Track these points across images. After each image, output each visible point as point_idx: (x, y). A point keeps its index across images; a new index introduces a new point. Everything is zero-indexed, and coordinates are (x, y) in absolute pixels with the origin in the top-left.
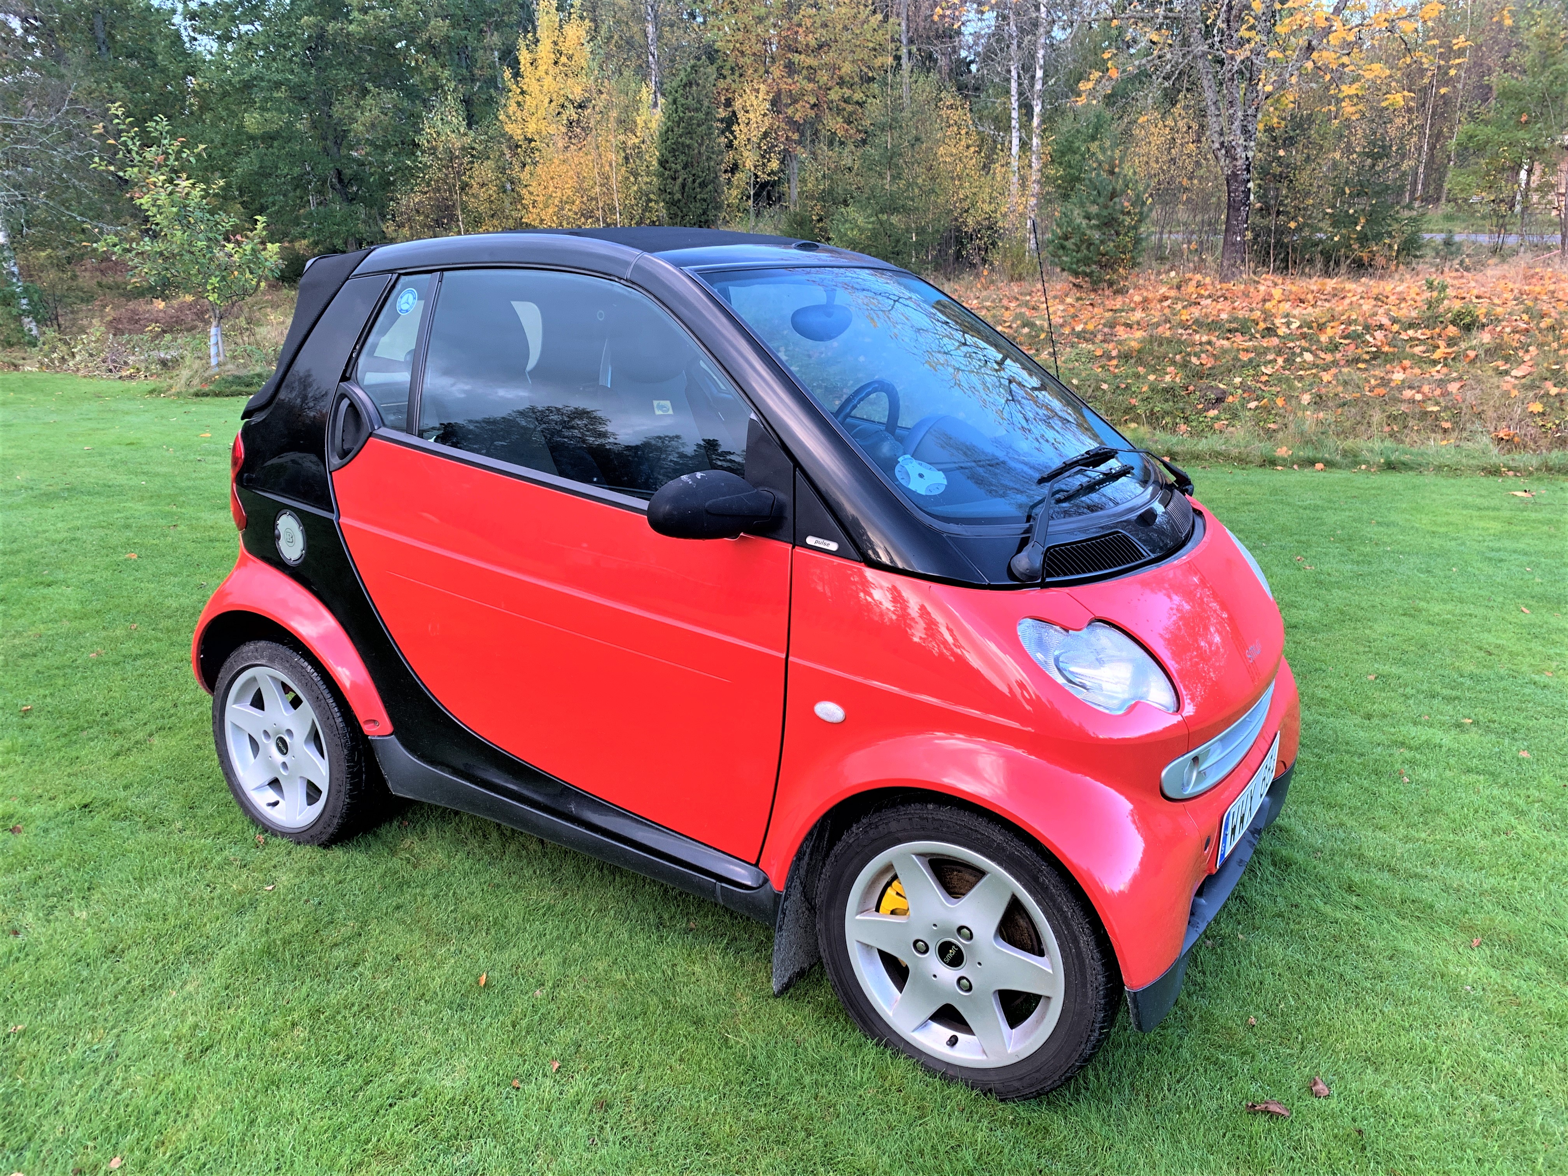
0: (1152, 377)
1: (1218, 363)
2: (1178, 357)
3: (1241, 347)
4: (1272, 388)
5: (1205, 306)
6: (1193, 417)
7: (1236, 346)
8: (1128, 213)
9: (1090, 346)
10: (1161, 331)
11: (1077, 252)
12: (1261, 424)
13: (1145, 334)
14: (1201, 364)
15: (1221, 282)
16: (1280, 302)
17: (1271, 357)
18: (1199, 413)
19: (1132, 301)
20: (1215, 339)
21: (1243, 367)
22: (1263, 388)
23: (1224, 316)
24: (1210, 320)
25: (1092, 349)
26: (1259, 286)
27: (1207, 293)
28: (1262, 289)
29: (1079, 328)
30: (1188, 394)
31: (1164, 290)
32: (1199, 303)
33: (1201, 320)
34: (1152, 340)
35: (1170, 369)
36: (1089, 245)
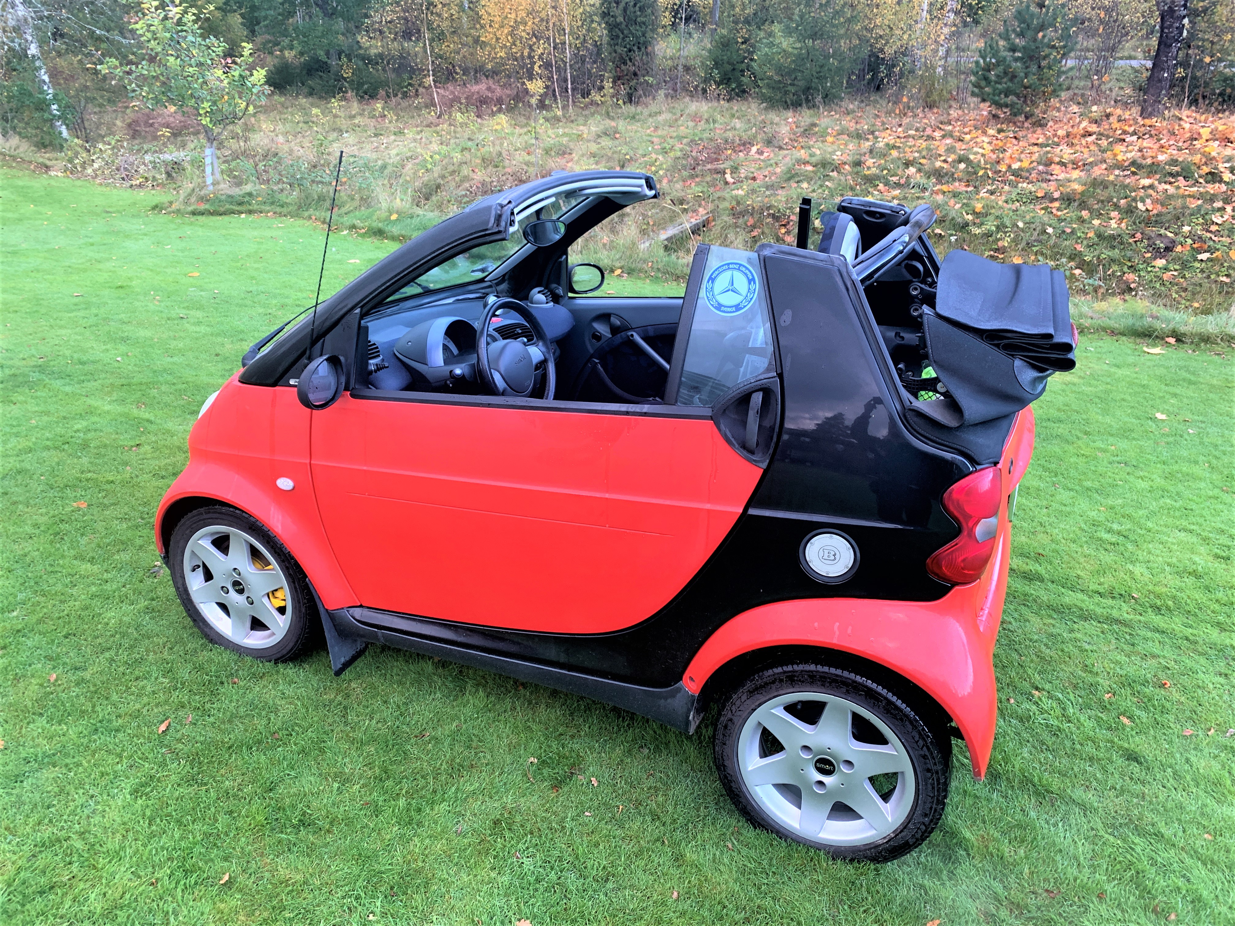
0: (1096, 222)
1: (1164, 210)
2: (1123, 202)
3: (1187, 193)
4: (1223, 239)
5: (1131, 144)
6: (1141, 267)
7: (1181, 191)
8: (1054, 47)
9: (1030, 186)
10: (1098, 171)
11: (1000, 83)
12: (1213, 277)
13: (1082, 174)
14: (1147, 210)
15: (1144, 118)
16: (1207, 141)
17: (1218, 204)
18: (1146, 262)
19: (1055, 135)
20: (1156, 183)
21: (1192, 215)
22: (1213, 238)
23: (1162, 158)
24: (1149, 161)
25: (1033, 189)
26: (1182, 123)
27: (1132, 129)
28: (1187, 126)
29: (1015, 166)
30: (1136, 242)
31: (1084, 124)
32: (1124, 140)
33: (1140, 161)
34: (1095, 183)
35: (1114, 214)
36: (1014, 77)
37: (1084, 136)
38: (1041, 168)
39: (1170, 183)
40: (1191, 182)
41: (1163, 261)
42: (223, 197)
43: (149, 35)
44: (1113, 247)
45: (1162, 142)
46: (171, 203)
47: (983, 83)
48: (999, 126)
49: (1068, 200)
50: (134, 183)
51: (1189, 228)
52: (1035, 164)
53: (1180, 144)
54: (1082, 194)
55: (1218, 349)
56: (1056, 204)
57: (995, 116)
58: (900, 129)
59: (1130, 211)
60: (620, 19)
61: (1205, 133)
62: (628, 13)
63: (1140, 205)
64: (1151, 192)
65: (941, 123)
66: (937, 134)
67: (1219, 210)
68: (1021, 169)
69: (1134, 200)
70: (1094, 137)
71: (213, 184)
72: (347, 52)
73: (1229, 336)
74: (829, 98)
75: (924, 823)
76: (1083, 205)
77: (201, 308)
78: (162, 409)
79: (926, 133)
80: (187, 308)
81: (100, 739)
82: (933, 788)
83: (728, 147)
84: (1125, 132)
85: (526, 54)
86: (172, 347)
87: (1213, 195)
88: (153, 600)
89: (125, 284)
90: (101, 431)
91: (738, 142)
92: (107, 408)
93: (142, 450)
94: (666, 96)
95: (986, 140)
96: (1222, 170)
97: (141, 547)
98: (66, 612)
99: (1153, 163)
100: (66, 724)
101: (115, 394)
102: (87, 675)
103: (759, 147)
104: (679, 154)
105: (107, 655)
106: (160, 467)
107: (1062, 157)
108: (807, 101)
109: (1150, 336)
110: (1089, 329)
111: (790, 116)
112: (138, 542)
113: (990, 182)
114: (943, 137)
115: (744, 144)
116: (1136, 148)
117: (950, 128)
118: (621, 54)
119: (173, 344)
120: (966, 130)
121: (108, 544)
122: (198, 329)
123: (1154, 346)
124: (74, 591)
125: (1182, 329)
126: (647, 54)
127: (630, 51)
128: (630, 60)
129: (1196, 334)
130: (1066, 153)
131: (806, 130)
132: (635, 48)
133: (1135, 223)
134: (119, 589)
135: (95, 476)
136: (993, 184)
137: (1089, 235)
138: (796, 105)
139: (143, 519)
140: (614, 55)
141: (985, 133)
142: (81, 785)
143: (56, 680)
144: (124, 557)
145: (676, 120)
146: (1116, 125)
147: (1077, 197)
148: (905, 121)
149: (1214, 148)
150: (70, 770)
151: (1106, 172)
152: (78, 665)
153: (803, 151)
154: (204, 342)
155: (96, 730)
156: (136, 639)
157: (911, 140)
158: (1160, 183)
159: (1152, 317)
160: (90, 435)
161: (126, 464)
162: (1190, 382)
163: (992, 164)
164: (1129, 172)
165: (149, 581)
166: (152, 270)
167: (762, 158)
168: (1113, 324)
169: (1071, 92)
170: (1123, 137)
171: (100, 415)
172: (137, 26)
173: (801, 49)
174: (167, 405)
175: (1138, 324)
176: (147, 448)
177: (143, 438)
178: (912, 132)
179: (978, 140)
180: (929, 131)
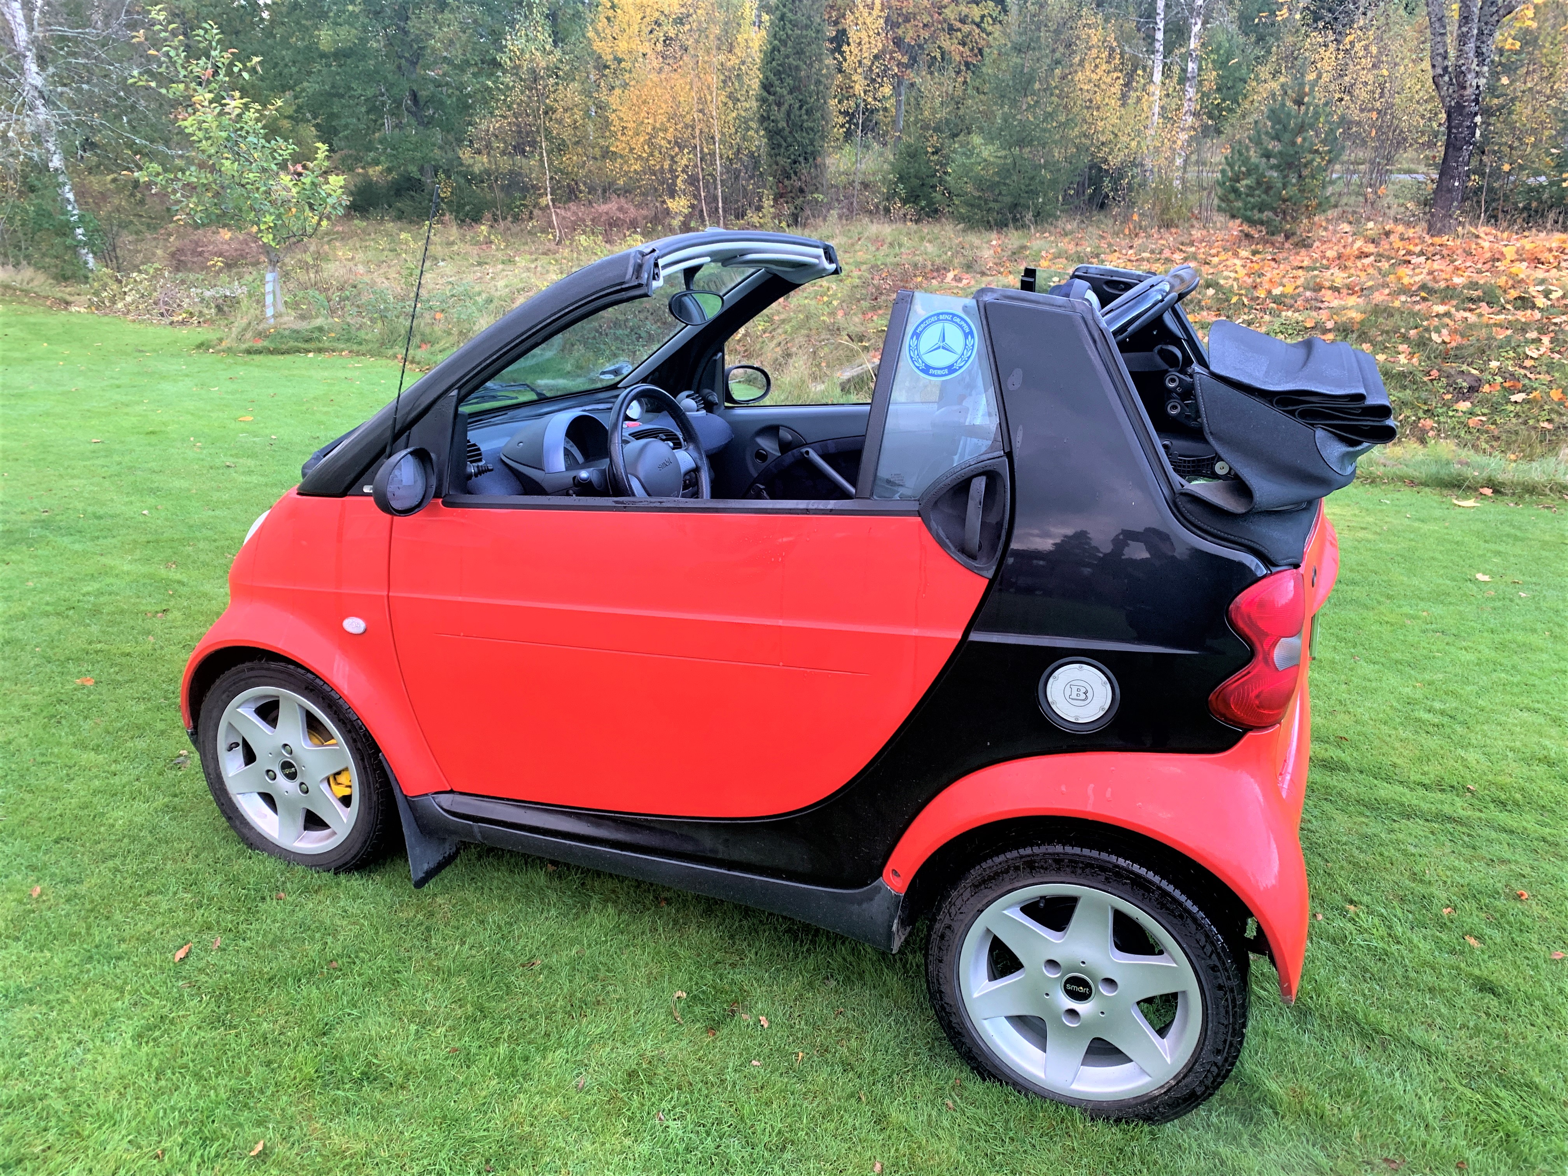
0: (1381, 357)
1: (1465, 342)
2: (1413, 332)
3: (1491, 321)
4: (1541, 376)
5: (1418, 266)
6: (1440, 411)
7: (1485, 319)
8: (1317, 151)
9: (1297, 314)
10: (1379, 297)
11: (1252, 196)
12: (1531, 422)
13: (1360, 300)
14: (1444, 342)
15: (1432, 236)
16: (1512, 261)
17: (1532, 335)
18: (1447, 405)
19: (1324, 257)
20: (1453, 310)
21: (1500, 347)
22: (1529, 375)
23: (1457, 280)
24: (1443, 284)
25: (1300, 319)
26: (1480, 241)
27: (1417, 249)
28: (1486, 245)
29: (1277, 291)
30: (1432, 380)
31: (1359, 244)
32: (1409, 262)
33: (1431, 284)
34: (1378, 310)
35: (1402, 347)
36: (1268, 189)
37: (1359, 257)
38: (1308, 294)
39: (1471, 310)
40: (1496, 308)
41: (1468, 404)
42: (287, 333)
43: (200, 134)
44: (1404, 388)
45: (1456, 263)
46: (221, 340)
47: (1232, 196)
48: (1253, 247)
49: (1344, 330)
50: (175, 319)
51: (1498, 364)
52: (1301, 289)
53: (1479, 266)
54: (1362, 323)
55: (1548, 501)
56: (1330, 336)
57: (1248, 236)
58: (1131, 252)
59: (1422, 343)
60: (782, 124)
61: (1510, 252)
62: (792, 117)
63: (1435, 336)
64: (1447, 320)
65: (1182, 244)
66: (1178, 256)
67: (1533, 341)
68: (1283, 295)
69: (1427, 330)
70: (1372, 258)
71: (274, 316)
72: (446, 167)
73: (1560, 484)
74: (1041, 217)
75: (1216, 1064)
76: (1363, 337)
77: (253, 455)
78: (198, 569)
79: (1163, 256)
80: (236, 456)
81: (94, 970)
82: (1227, 1012)
83: (918, 273)
84: (1409, 253)
85: (666, 167)
86: (215, 499)
87: (1525, 323)
88: (176, 796)
89: (157, 429)
90: (117, 594)
91: (930, 267)
92: (126, 568)
93: (170, 616)
94: (840, 217)
95: (1238, 262)
96: (1534, 294)
97: (162, 732)
98: (58, 812)
99: (1448, 287)
100: (50, 950)
101: (138, 551)
102: (82, 889)
103: (956, 272)
104: (857, 281)
105: (110, 864)
106: (192, 637)
107: (1333, 281)
108: (1015, 220)
109: (1459, 487)
110: (1382, 478)
111: (994, 238)
112: (161, 726)
113: (1246, 310)
114: (1185, 259)
115: (938, 270)
116: (1425, 271)
117: (1193, 249)
118: (783, 167)
119: (216, 496)
120: (1213, 251)
121: (120, 729)
122: (248, 479)
123: (1466, 498)
124: (71, 786)
125: (1500, 477)
126: (816, 166)
127: (795, 162)
128: (795, 173)
129: (1518, 484)
130: (1339, 277)
131: (1014, 253)
132: (801, 159)
133: (1429, 358)
134: (130, 783)
135: (106, 647)
136: (1249, 313)
138: (1001, 225)
139: (166, 698)
140: (775, 167)
141: (1236, 255)
142: (66, 1027)
143: (40, 895)
144: (141, 744)
145: (853, 245)
146: (1398, 244)
148: (1137, 242)
149: (1522, 269)
150: (52, 1009)
151: (1389, 298)
152: (71, 876)
153: (1011, 277)
154: (255, 493)
155: (91, 957)
156: (150, 845)
157: (1145, 263)
158: (1457, 310)
159: (1460, 463)
160: (102, 599)
161: (148, 633)
162: (1516, 538)
163: (1247, 289)
164: (1418, 298)
165: (171, 774)
166: (192, 414)
167: (960, 285)
168: (1411, 472)
169: (1340, 209)
170: (1408, 258)
171: (117, 576)
172: (186, 123)
173: (1005, 157)
174: (205, 564)
175: (1444, 473)
176: (176, 614)
177: (172, 603)
178: (1146, 255)
179: (1228, 263)
180: (1167, 253)
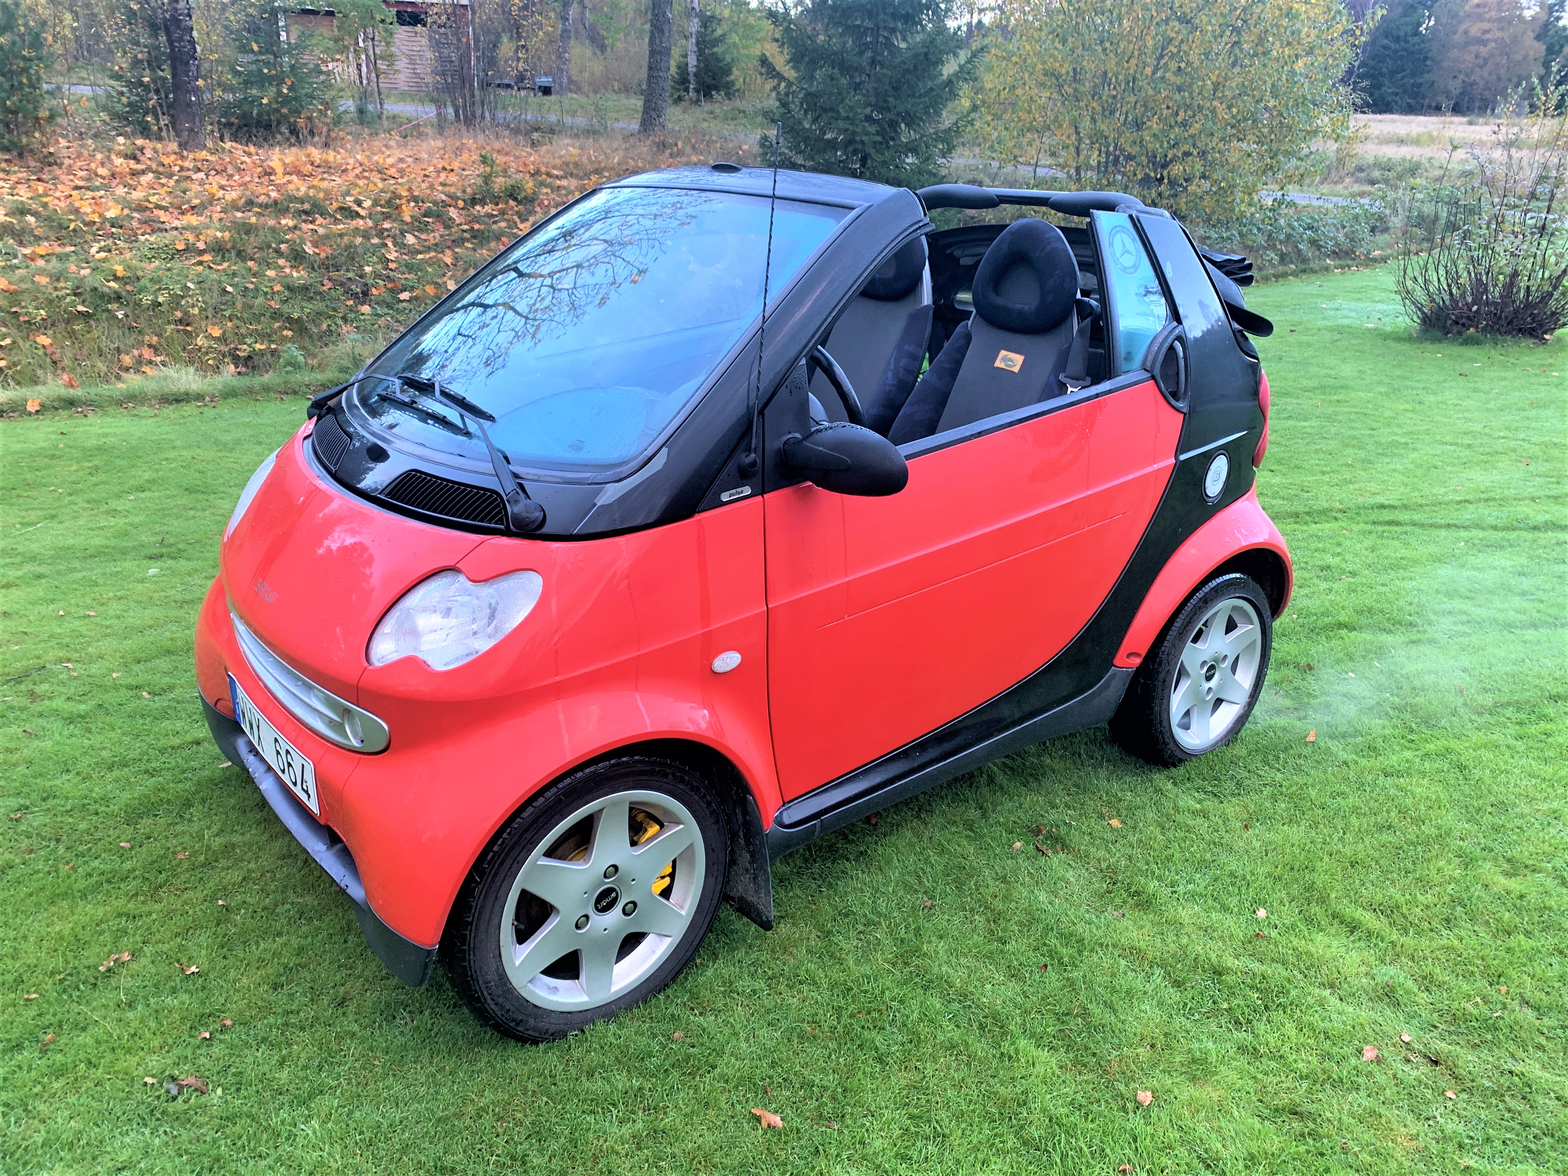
2: (283, 246)
7: (330, 229)
14: (314, 254)
25: (167, 242)
35: (283, 262)
49: (219, 249)
54: (231, 241)
56: (207, 257)
63: (307, 249)
69: (296, 243)
76: (241, 255)
87: (364, 231)
133: (314, 269)
137: (275, 289)
147: (229, 246)
